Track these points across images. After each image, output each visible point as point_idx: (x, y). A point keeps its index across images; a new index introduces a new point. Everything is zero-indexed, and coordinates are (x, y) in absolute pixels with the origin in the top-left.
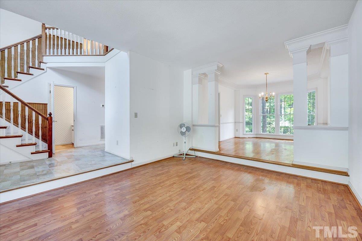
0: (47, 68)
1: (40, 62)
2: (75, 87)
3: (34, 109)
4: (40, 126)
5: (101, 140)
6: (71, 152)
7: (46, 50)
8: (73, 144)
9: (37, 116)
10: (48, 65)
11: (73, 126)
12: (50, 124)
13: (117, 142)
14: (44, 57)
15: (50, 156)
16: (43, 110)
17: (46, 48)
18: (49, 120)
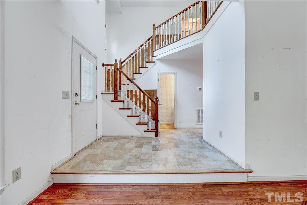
0: (157, 61)
1: (152, 57)
2: (176, 73)
3: (147, 94)
4: (150, 108)
5: (198, 124)
6: (172, 133)
7: (156, 46)
8: (174, 124)
9: (148, 100)
10: (157, 58)
11: (174, 108)
12: (157, 107)
13: (221, 133)
14: (155, 52)
15: (156, 135)
16: (154, 95)
17: (156, 44)
18: (156, 103)
